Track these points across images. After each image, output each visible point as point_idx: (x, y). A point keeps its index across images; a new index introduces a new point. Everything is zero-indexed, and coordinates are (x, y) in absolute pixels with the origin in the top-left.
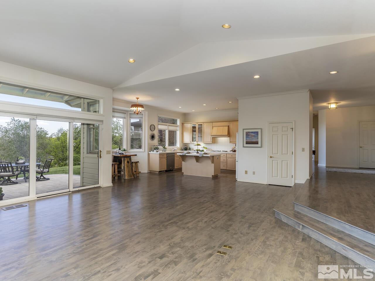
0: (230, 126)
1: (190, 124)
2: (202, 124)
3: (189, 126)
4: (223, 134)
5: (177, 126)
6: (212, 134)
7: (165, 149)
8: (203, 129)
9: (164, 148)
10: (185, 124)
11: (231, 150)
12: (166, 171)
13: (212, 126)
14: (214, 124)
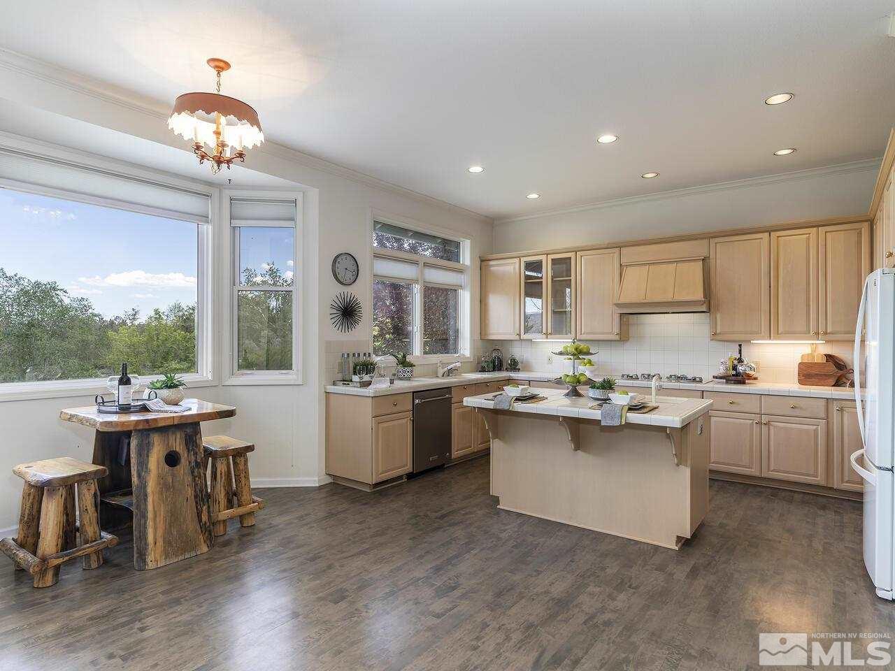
0: (712, 261)
1: (517, 260)
2: (571, 255)
3: (510, 268)
4: (678, 298)
5: (460, 271)
6: (623, 300)
7: (409, 369)
8: (573, 278)
9: (403, 363)
10: (492, 263)
11: (721, 370)
12: (411, 476)
13: (617, 266)
14: (629, 254)
